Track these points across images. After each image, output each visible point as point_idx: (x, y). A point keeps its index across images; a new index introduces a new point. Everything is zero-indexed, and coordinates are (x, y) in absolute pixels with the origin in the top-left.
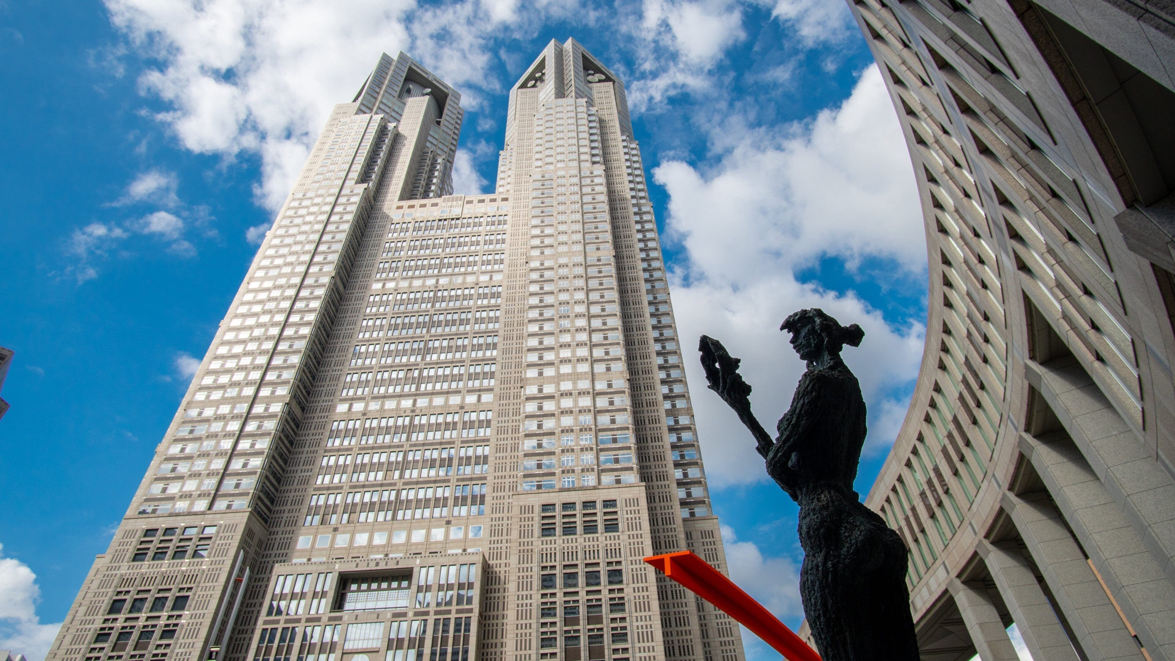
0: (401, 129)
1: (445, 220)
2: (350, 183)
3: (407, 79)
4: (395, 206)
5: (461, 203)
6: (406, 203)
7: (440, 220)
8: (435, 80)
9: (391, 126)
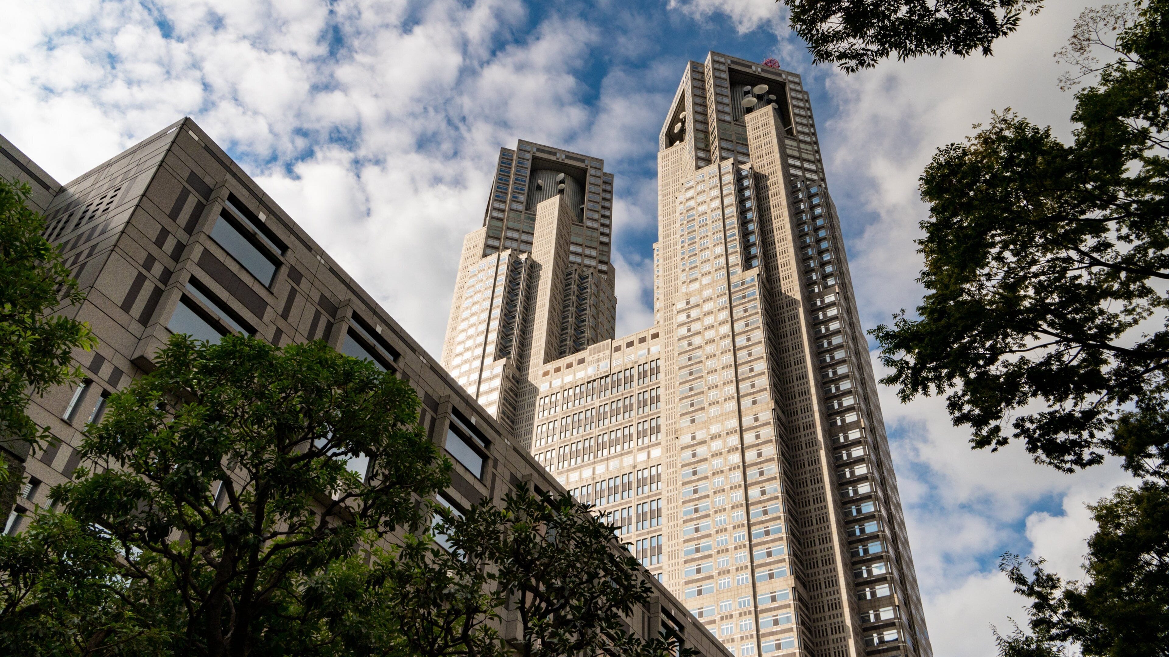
0: (535, 256)
1: (594, 381)
2: (489, 360)
3: (534, 171)
4: (541, 373)
5: (608, 352)
6: (551, 366)
7: (589, 382)
8: (567, 157)
9: (523, 257)
